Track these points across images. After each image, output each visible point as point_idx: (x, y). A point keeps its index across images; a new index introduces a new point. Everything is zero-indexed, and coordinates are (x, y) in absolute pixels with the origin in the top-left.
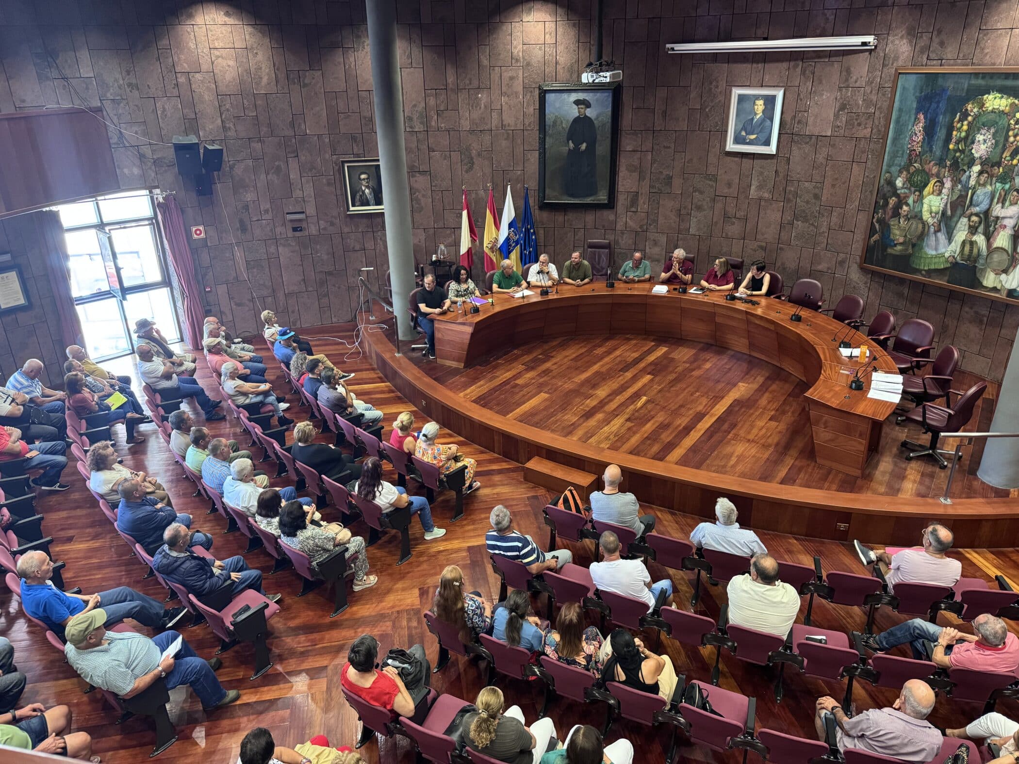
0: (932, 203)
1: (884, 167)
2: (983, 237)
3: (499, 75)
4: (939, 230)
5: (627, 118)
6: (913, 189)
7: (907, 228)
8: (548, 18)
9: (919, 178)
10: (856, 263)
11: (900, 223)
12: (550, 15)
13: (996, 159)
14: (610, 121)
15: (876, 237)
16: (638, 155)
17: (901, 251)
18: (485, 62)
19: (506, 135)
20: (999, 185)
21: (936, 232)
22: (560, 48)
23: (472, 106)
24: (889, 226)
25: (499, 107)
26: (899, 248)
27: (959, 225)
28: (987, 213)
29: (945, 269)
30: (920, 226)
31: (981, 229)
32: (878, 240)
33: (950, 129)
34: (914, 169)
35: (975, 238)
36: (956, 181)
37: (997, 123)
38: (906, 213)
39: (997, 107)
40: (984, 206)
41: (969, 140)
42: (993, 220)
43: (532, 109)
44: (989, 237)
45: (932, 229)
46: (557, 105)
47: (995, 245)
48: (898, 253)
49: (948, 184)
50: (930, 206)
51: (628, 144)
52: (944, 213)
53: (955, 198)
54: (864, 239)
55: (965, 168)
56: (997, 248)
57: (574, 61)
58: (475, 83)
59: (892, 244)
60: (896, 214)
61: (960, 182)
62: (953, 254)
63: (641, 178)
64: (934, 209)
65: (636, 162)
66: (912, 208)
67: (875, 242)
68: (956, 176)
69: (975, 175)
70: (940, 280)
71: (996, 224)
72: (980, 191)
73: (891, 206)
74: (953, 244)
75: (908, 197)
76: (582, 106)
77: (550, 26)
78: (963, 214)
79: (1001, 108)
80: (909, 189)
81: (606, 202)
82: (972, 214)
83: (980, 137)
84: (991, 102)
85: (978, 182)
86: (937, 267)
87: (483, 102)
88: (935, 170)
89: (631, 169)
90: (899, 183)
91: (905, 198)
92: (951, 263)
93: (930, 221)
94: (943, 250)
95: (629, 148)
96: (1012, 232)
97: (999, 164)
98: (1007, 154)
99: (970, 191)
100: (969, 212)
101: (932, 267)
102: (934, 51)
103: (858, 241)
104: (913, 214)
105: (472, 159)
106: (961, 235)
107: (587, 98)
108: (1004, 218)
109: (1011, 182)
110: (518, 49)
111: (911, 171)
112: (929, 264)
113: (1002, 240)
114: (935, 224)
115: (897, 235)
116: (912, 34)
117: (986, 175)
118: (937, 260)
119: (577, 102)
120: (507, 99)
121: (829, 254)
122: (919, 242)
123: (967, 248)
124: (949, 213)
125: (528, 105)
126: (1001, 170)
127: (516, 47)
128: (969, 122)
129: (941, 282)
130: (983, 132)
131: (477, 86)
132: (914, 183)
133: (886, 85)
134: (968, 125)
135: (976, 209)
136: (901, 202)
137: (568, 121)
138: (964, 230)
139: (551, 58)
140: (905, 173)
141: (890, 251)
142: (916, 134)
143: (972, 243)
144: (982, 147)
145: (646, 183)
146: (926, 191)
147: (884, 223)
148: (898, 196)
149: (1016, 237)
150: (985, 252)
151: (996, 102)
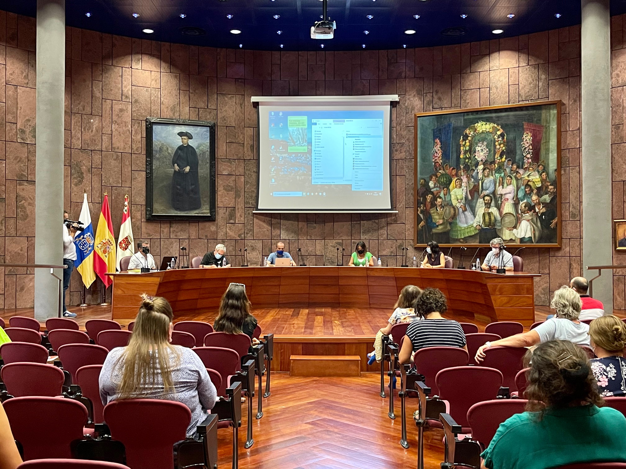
0: (457, 193)
1: (419, 176)
2: (495, 209)
3: (110, 106)
4: (466, 210)
5: (222, 149)
6: (442, 187)
7: (443, 213)
8: (154, 68)
9: (445, 179)
10: (411, 245)
11: (437, 210)
12: (155, 66)
13: (491, 160)
14: (209, 150)
16: (233, 178)
17: (442, 229)
18: (98, 94)
19: (115, 157)
20: (497, 175)
21: (463, 211)
22: (164, 92)
23: (85, 129)
24: (430, 214)
25: (110, 132)
27: (478, 204)
28: (494, 193)
29: (476, 235)
30: (452, 210)
31: (493, 204)
32: (424, 225)
33: (459, 146)
34: (440, 174)
35: (490, 210)
36: (469, 177)
37: (487, 139)
38: (440, 203)
39: (485, 130)
40: (491, 189)
41: (471, 150)
42: (499, 197)
43: (139, 137)
44: (499, 207)
45: (461, 210)
46: (163, 135)
47: (504, 212)
48: (440, 231)
49: (465, 180)
50: (456, 196)
51: (223, 169)
52: (466, 198)
53: (472, 187)
54: (414, 228)
55: (474, 168)
56: (506, 214)
57: (176, 103)
58: (88, 110)
59: (435, 225)
60: (433, 205)
61: (473, 177)
62: (479, 224)
63: (237, 196)
64: (459, 197)
65: (232, 184)
66: (444, 199)
67: (422, 227)
68: (469, 174)
69: (481, 171)
70: (474, 243)
71: (502, 199)
72: (486, 181)
73: (429, 201)
74: (477, 217)
75: (440, 192)
76: (185, 137)
77: (155, 75)
78: (479, 197)
79: (487, 130)
80: (440, 187)
81: (209, 215)
82: (485, 196)
83: (478, 149)
84: (480, 127)
85: (484, 175)
86: (470, 234)
87: (94, 126)
88: (454, 172)
89: (228, 189)
90: (431, 184)
91: (437, 194)
92: (479, 230)
93: (458, 205)
94: (472, 222)
95: (225, 173)
96: (512, 202)
97: (493, 162)
98: (497, 156)
99: (480, 181)
100: (482, 195)
101: (467, 235)
102: (436, 103)
103: (409, 229)
104: (446, 203)
105: (82, 173)
106: (481, 209)
107: (189, 132)
108: (505, 194)
109: (504, 171)
110: (127, 89)
111: (438, 176)
112: (464, 234)
113: (508, 208)
114: (462, 207)
115: (437, 219)
116: (420, 93)
117: (488, 170)
118: (469, 230)
119: (181, 134)
120: (117, 126)
121: (389, 242)
122: (454, 221)
123: (487, 218)
124: (470, 197)
125: (136, 133)
126: (496, 165)
127: (126, 87)
128: (470, 141)
130: (480, 145)
131: (90, 112)
132: (442, 183)
133: (410, 125)
134: (469, 142)
135: (487, 192)
137: (172, 148)
138: (482, 207)
139: (156, 99)
140: (434, 177)
141: (434, 231)
142: (437, 153)
143: (489, 214)
144: (481, 153)
145: (241, 200)
146: (451, 187)
147: (426, 213)
148: (432, 193)
149: (516, 204)
150: (499, 218)
151: (482, 127)
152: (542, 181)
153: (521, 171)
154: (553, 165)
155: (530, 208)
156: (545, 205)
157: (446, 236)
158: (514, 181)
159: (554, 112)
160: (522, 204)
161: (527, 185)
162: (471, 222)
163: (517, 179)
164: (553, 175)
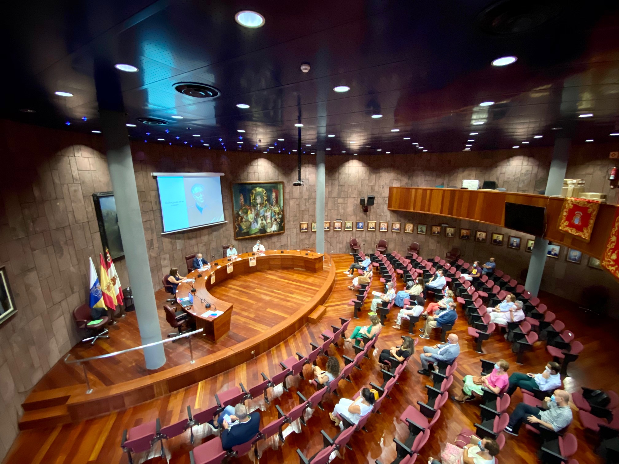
0: (251, 216)
1: (235, 209)
2: (264, 221)
3: (67, 189)
6: (244, 214)
7: (246, 224)
10: (233, 239)
11: (243, 223)
12: (90, 154)
13: (262, 202)
15: (238, 229)
16: (150, 223)
18: (57, 181)
19: (79, 227)
20: (265, 209)
21: (253, 223)
23: (55, 212)
25: (71, 210)
26: (245, 230)
27: (258, 220)
28: (264, 215)
29: (258, 231)
30: (249, 223)
31: (264, 219)
33: (250, 197)
36: (255, 209)
38: (244, 220)
41: (255, 199)
43: (91, 209)
44: (266, 220)
48: (245, 232)
49: (253, 210)
52: (254, 218)
53: (256, 213)
54: (234, 231)
55: (256, 206)
56: (268, 222)
57: (108, 180)
59: (243, 229)
60: (242, 221)
62: (259, 227)
63: (152, 233)
64: (251, 218)
66: (246, 219)
67: (237, 231)
69: (259, 207)
71: (266, 217)
72: (261, 211)
73: (239, 220)
74: (258, 225)
75: (244, 216)
77: (92, 160)
78: (259, 217)
82: (261, 217)
83: (257, 198)
85: (260, 209)
86: (256, 232)
87: (61, 208)
88: (249, 207)
89: (147, 230)
90: (240, 213)
92: (259, 229)
93: (251, 221)
97: (263, 204)
98: (264, 201)
99: (259, 211)
106: (260, 222)
108: (268, 215)
109: (267, 207)
110: (75, 174)
111: (243, 209)
112: (254, 231)
113: (269, 220)
114: (253, 221)
115: (244, 226)
117: (261, 207)
118: (256, 230)
120: (75, 204)
122: (250, 227)
123: (262, 225)
125: (88, 206)
129: (258, 235)
131: (55, 197)
135: (261, 215)
136: (242, 218)
137: (114, 212)
139: (96, 178)
140: (241, 210)
141: (243, 232)
142: (241, 199)
143: (263, 223)
144: (259, 200)
145: (155, 235)
146: (248, 214)
147: (239, 225)
148: (241, 216)
149: (271, 219)
150: (266, 224)
151: (259, 190)
152: (279, 210)
153: (272, 207)
154: (282, 205)
155: (276, 220)
156: (280, 218)
157: (247, 233)
158: (270, 211)
159: (282, 186)
160: (273, 219)
161: (275, 212)
162: (256, 227)
163: (271, 210)
164: (282, 208)
